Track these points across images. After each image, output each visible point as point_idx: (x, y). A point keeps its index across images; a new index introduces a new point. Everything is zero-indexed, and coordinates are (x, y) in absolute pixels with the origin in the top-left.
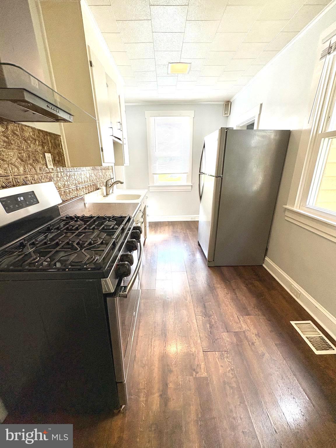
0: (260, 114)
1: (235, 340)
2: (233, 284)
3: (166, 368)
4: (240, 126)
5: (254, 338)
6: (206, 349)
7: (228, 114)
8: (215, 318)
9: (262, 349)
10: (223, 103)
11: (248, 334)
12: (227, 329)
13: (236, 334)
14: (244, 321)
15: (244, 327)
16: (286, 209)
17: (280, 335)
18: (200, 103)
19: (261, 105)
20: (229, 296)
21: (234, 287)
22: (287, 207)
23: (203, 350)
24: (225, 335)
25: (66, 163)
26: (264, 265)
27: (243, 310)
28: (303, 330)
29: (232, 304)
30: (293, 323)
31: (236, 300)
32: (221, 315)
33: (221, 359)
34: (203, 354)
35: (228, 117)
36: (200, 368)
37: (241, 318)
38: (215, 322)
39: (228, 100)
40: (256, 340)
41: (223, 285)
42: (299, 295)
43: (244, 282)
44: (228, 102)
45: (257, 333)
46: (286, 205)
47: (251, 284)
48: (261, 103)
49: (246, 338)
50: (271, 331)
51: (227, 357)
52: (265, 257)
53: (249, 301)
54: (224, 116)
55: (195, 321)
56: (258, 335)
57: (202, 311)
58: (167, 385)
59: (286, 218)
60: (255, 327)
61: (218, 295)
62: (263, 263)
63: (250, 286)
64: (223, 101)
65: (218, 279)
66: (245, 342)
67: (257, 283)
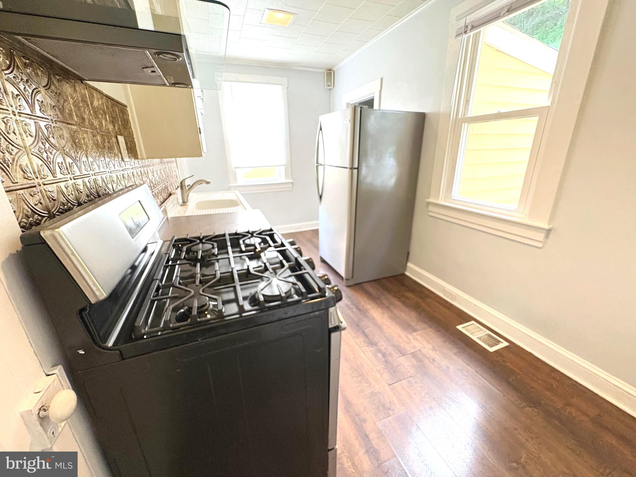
0: (380, 91)
1: (414, 361)
2: (384, 301)
3: (357, 419)
4: (351, 103)
5: (432, 354)
6: (390, 382)
7: (331, 86)
8: (383, 345)
9: (444, 363)
10: (323, 71)
11: (424, 351)
12: (401, 353)
13: (414, 355)
14: (415, 339)
15: (417, 344)
16: (429, 203)
17: (453, 342)
18: (294, 68)
19: (382, 79)
20: (386, 316)
21: (387, 304)
22: (431, 200)
23: (387, 384)
24: (402, 359)
25: (139, 153)
26: (407, 273)
27: (407, 327)
28: (472, 332)
29: (394, 324)
30: (460, 327)
31: (395, 318)
32: (388, 339)
33: (410, 386)
34: (390, 388)
35: (331, 90)
36: (394, 404)
37: (410, 337)
38: (385, 349)
39: (329, 68)
40: (434, 355)
41: (374, 305)
42: (454, 297)
43: (395, 296)
44: (330, 70)
45: (432, 348)
46: (429, 198)
47: (403, 296)
48: (381, 77)
49: (424, 356)
50: (445, 342)
51: (416, 383)
52: (407, 263)
53: (409, 316)
54: (327, 89)
55: (362, 354)
56: (434, 349)
57: (365, 341)
58: (366, 436)
59: (430, 214)
60: (428, 342)
61: (374, 319)
62: (405, 270)
63: (403, 299)
64: (324, 69)
65: (366, 299)
66: (426, 361)
67: (409, 295)
